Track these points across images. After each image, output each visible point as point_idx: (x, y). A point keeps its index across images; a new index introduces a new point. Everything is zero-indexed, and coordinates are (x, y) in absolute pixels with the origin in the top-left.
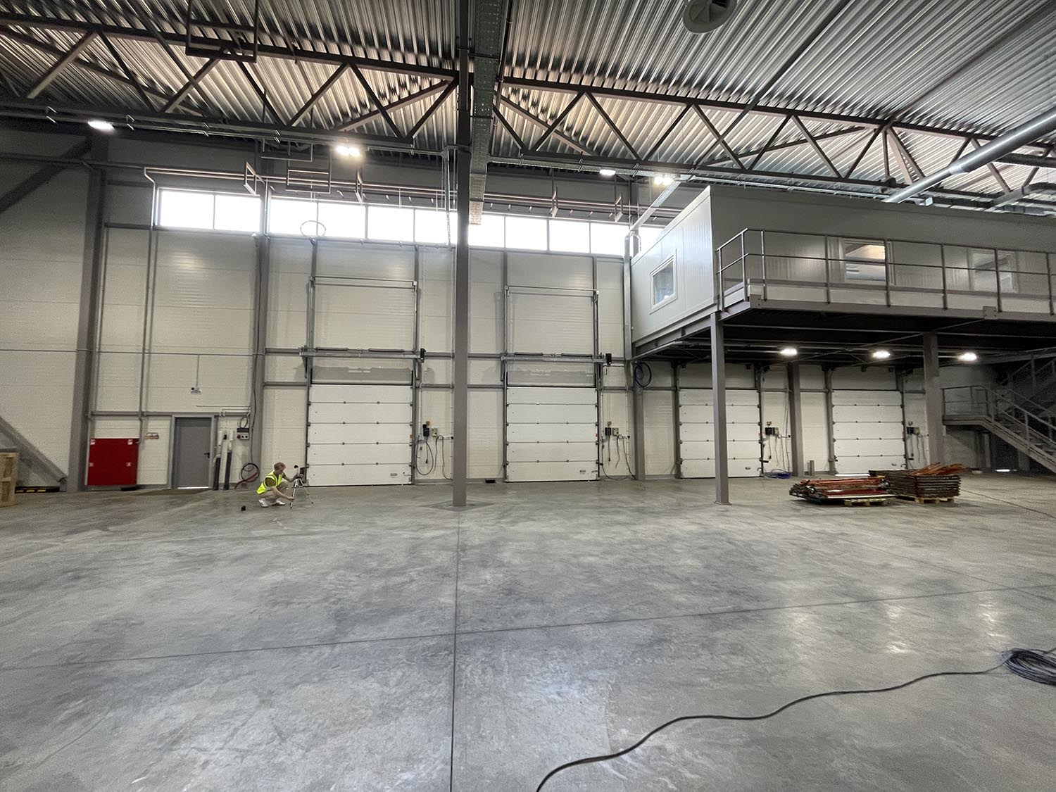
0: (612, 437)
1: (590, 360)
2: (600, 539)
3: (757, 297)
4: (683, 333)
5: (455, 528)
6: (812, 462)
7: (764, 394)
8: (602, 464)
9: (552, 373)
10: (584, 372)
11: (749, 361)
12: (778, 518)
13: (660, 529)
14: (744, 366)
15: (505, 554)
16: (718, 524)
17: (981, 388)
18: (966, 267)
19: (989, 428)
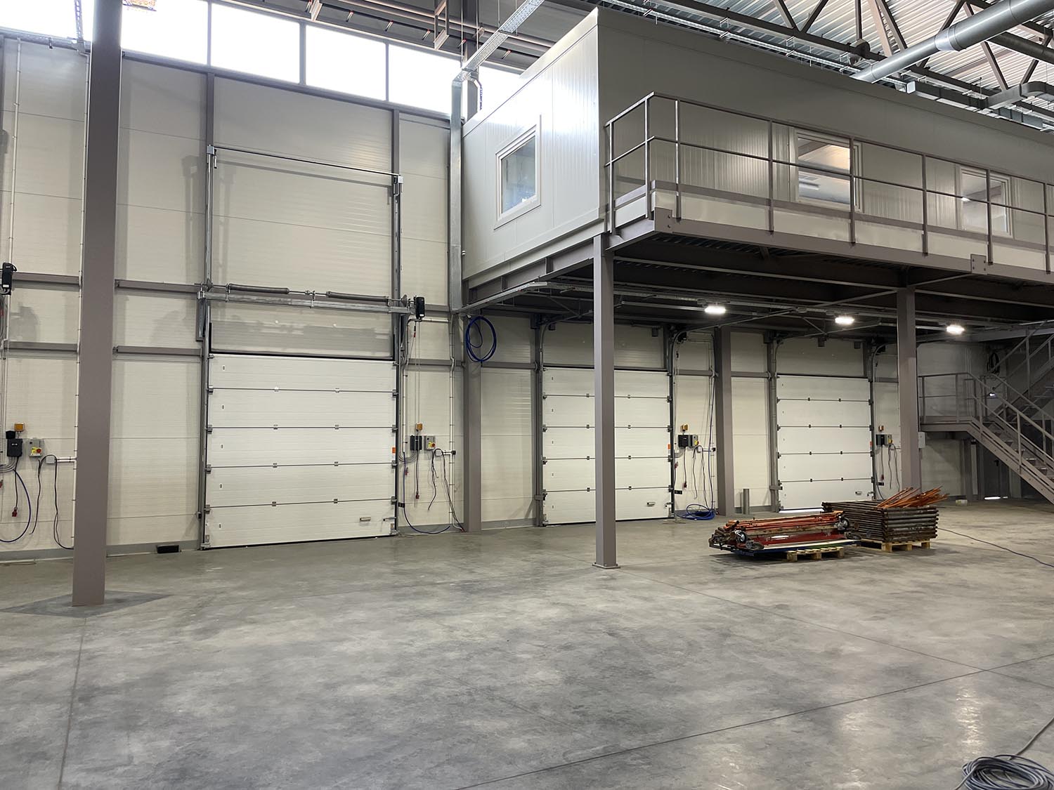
0: (422, 454)
1: (383, 307)
2: (384, 647)
3: (664, 212)
4: (550, 269)
5: (73, 652)
6: (746, 492)
7: (679, 380)
8: (403, 505)
9: (307, 329)
10: (372, 330)
11: (658, 323)
12: (690, 586)
13: (496, 620)
14: (650, 331)
15: (182, 699)
16: (597, 603)
17: (969, 377)
18: (954, 194)
19: (976, 435)
